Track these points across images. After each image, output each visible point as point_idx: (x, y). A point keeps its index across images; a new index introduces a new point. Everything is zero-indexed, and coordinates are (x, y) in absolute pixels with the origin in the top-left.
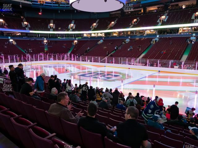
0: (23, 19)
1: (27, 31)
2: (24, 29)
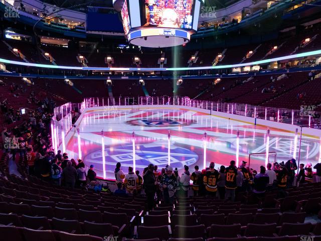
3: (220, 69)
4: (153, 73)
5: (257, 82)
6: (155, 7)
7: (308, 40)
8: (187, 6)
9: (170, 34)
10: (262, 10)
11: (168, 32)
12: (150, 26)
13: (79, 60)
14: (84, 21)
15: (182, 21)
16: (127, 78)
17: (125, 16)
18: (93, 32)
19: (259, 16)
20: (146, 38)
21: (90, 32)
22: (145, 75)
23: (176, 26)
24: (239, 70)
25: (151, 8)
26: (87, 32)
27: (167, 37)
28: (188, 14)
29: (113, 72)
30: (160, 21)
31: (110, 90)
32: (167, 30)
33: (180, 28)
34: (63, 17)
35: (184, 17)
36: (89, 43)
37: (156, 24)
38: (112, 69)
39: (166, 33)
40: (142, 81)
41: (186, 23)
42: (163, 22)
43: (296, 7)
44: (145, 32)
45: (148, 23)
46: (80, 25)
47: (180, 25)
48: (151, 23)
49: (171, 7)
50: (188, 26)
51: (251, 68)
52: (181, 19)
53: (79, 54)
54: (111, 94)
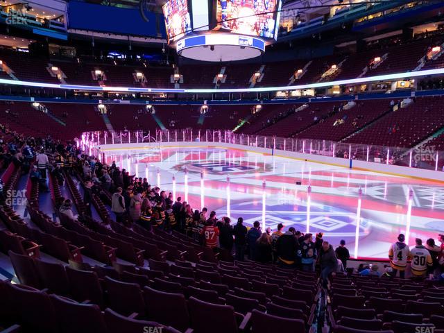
0: (175, 69)
1: (177, 90)
2: (172, 86)
3: (259, 93)
4: (163, 96)
5: (319, 110)
6: (229, 4)
7: (377, 59)
8: (269, 6)
9: (246, 43)
10: (323, 17)
11: (244, 40)
12: (221, 30)
13: (51, 73)
14: (62, 13)
15: (262, 27)
16: (128, 102)
17: (174, 12)
18: (78, 32)
19: (320, 25)
20: (212, 48)
21: (73, 31)
22: (152, 98)
23: (255, 33)
24: (283, 95)
25: (223, 5)
26: (69, 31)
27: (243, 47)
28: (270, 18)
29: (106, 93)
30: (234, 24)
31: (106, 120)
32: (242, 37)
33: (259, 37)
34: (30, 5)
35: (265, 21)
36: (64, 47)
37: (228, 28)
38: (105, 88)
39: (242, 42)
40: (149, 106)
41: (267, 30)
42: (238, 26)
43: (371, 17)
44: (212, 39)
45: (219, 26)
46: (55, 19)
47: (259, 32)
48: (223, 27)
49: (249, 6)
50: (269, 35)
51: (302, 93)
52: (261, 24)
53: (50, 65)
54: (109, 126)
